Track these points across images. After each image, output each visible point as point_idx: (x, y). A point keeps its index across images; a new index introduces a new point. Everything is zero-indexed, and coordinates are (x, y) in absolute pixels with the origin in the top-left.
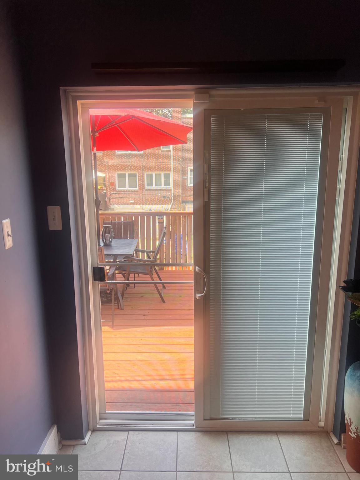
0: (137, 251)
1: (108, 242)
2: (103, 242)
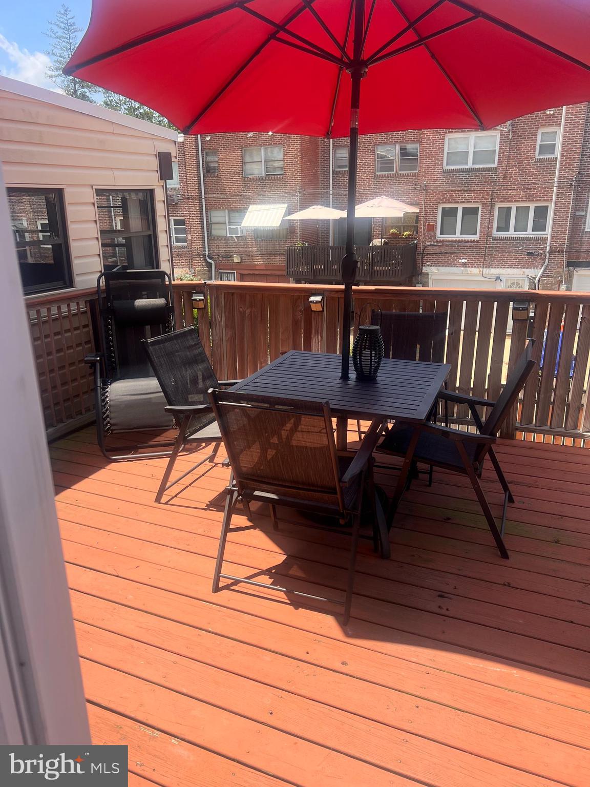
0: (446, 397)
1: (366, 369)
2: (356, 369)
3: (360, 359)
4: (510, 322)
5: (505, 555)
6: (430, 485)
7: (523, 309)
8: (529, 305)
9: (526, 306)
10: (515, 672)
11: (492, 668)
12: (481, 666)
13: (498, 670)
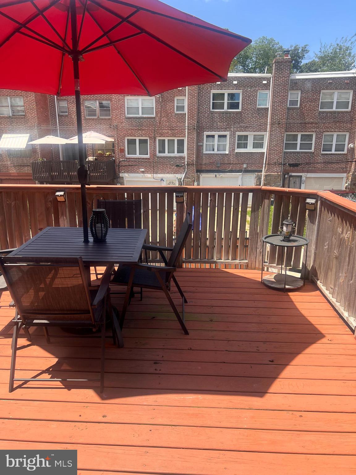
0: (146, 248)
1: (99, 235)
2: (93, 235)
3: (95, 229)
4: (175, 204)
5: (186, 333)
6: (141, 300)
7: (181, 196)
8: (184, 194)
9: (182, 195)
10: (200, 396)
11: (188, 398)
12: (182, 398)
13: (191, 397)
